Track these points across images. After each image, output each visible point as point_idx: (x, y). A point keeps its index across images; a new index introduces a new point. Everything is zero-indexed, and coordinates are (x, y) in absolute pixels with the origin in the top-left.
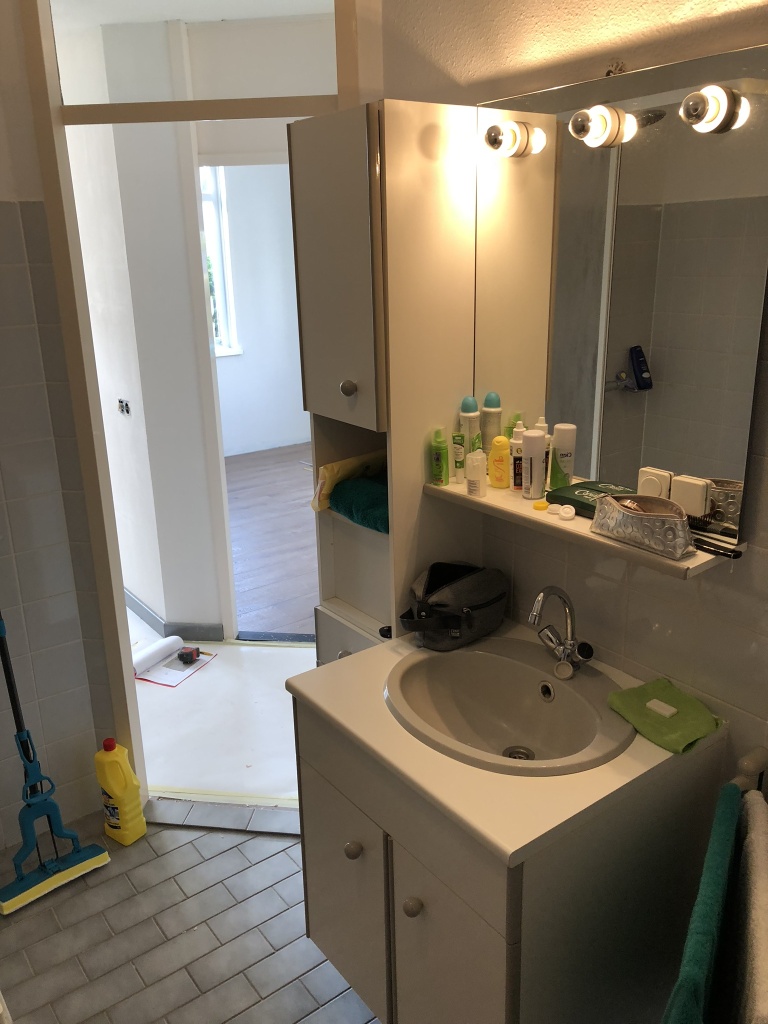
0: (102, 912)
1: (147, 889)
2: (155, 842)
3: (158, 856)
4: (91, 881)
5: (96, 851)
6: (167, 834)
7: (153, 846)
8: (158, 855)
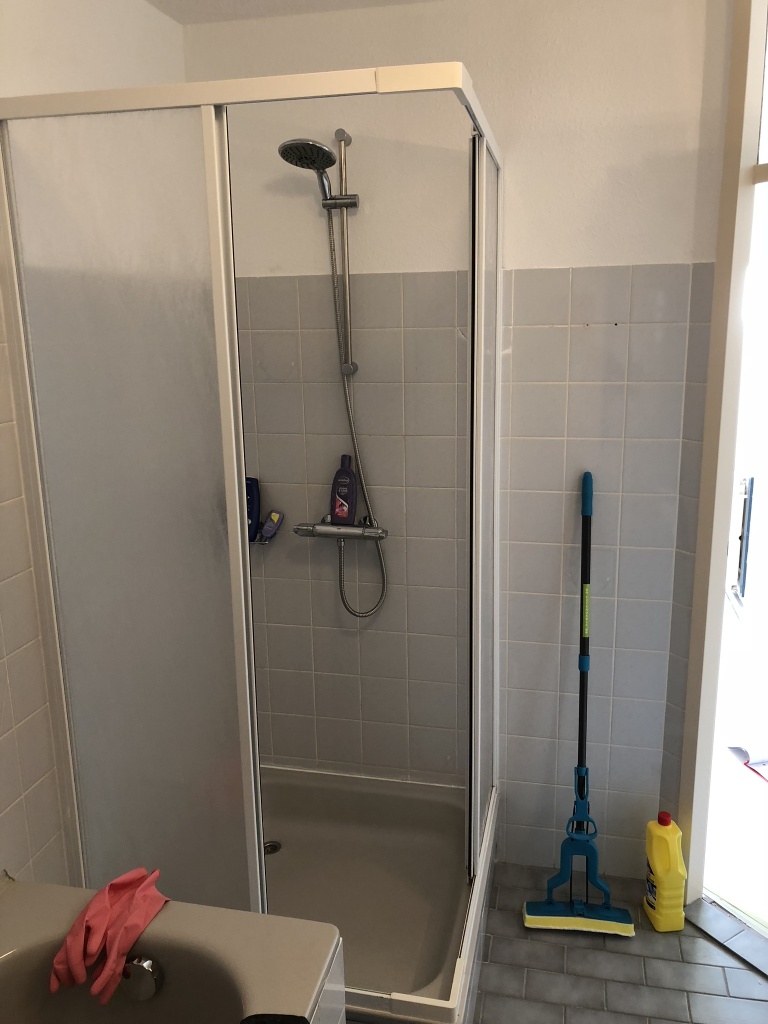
0: (606, 981)
1: (657, 987)
2: (686, 944)
3: (683, 962)
4: (610, 944)
5: (624, 918)
6: (703, 943)
7: (683, 946)
8: (684, 959)
